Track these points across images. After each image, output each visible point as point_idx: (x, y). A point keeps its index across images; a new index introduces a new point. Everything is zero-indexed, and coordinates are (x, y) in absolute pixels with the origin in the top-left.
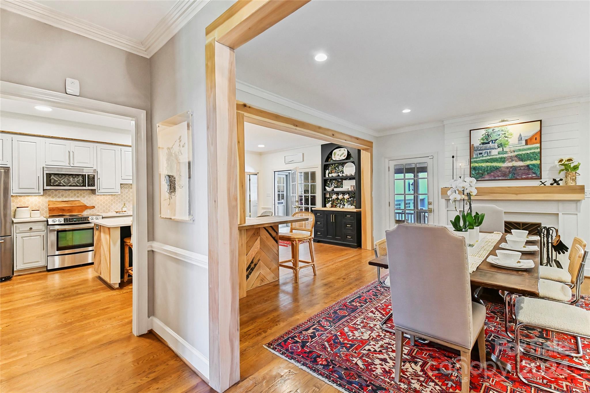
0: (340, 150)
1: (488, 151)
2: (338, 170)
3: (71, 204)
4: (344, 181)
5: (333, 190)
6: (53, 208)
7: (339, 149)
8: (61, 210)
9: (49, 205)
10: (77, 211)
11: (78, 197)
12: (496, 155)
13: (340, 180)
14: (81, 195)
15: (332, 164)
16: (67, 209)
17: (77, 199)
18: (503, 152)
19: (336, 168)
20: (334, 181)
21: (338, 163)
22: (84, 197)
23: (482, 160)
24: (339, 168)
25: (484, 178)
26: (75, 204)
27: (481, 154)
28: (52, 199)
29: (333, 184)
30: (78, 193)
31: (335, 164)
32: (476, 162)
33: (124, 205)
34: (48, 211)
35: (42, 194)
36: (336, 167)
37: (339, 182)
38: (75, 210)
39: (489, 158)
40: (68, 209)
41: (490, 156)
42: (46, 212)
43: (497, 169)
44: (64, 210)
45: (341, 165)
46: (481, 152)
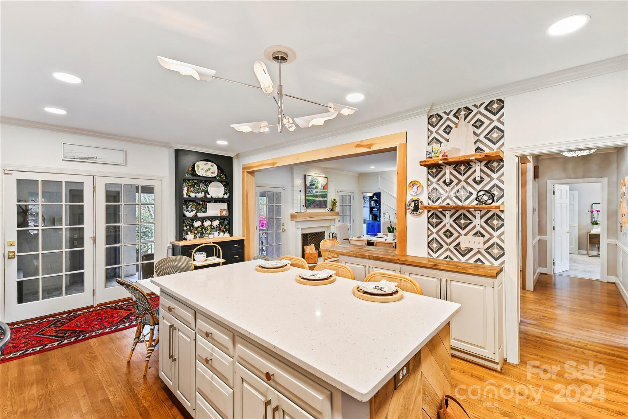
0: (205, 164)
1: (312, 190)
2: (198, 189)
4: (208, 204)
5: (196, 215)
7: (205, 162)
12: (315, 193)
13: (201, 203)
15: (189, 180)
18: (317, 192)
19: (196, 186)
20: (191, 203)
21: (198, 180)
23: (310, 195)
24: (199, 187)
25: (311, 207)
27: (310, 191)
29: (190, 207)
31: (194, 180)
32: (308, 196)
36: (195, 184)
37: (199, 204)
39: (312, 194)
41: (313, 193)
43: (315, 201)
45: (203, 183)
46: (310, 190)
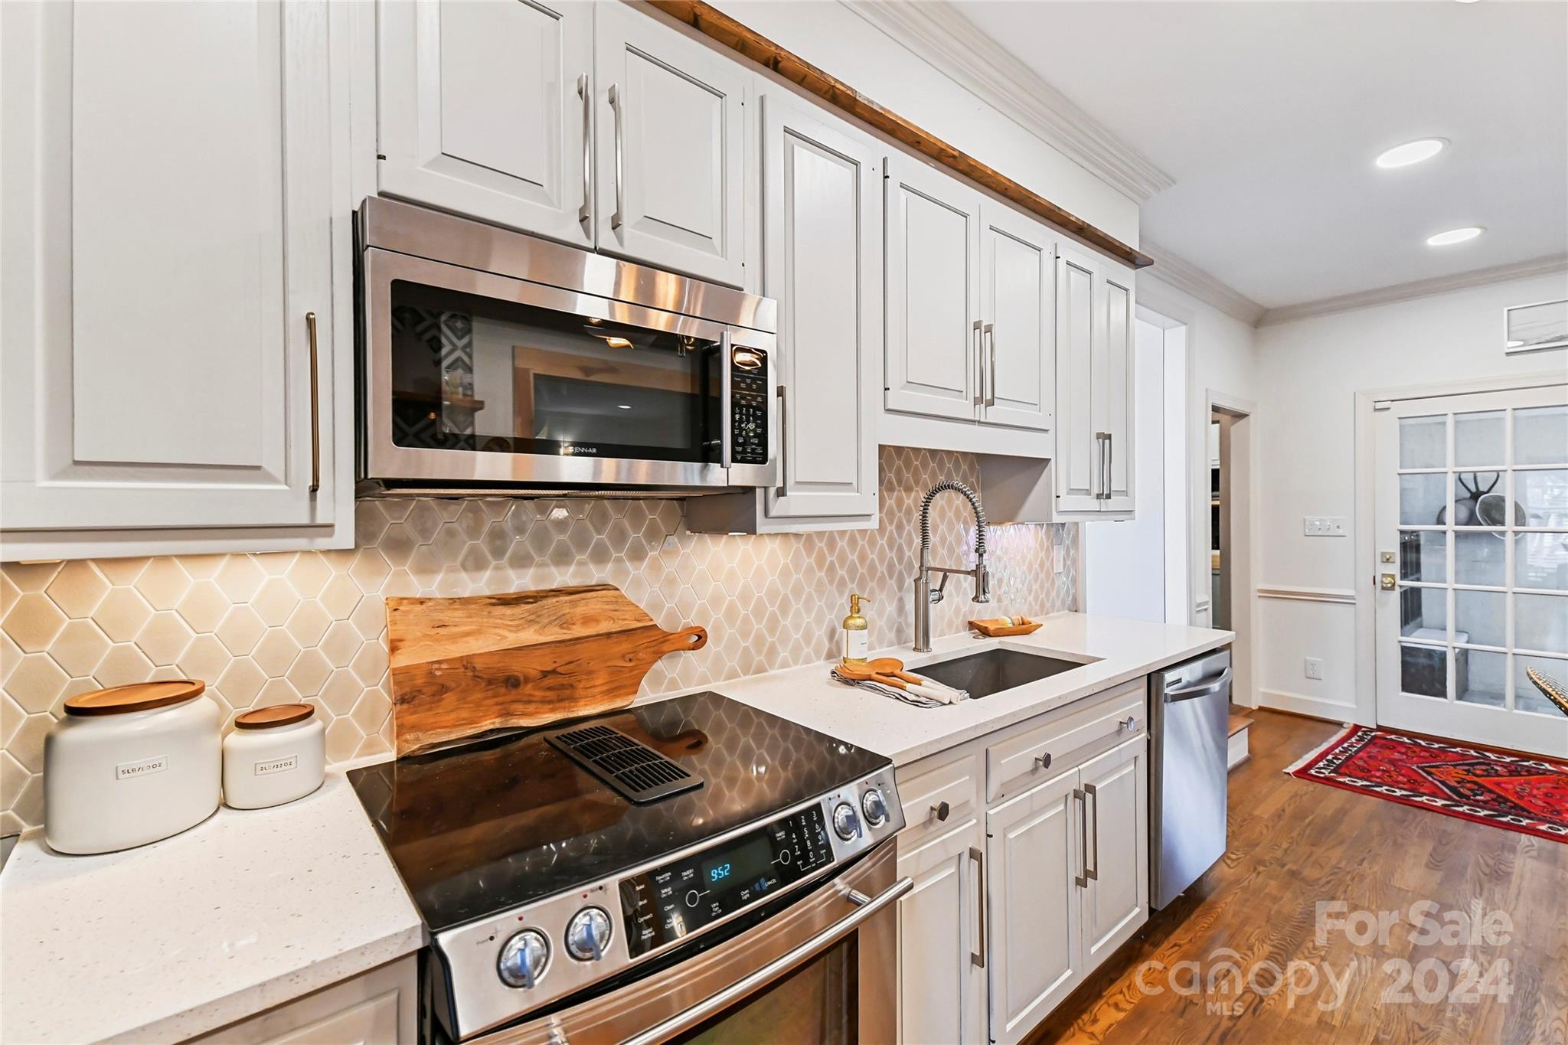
3: (565, 624)
6: (429, 670)
8: (490, 682)
9: (394, 647)
10: (600, 680)
11: (600, 556)
14: (620, 538)
16: (533, 666)
17: (596, 574)
22: (637, 555)
26: (587, 620)
28: (417, 587)
30: (602, 519)
33: (855, 609)
34: (388, 700)
35: (345, 535)
38: (590, 673)
40: (545, 674)
42: (369, 718)
44: (513, 682)
